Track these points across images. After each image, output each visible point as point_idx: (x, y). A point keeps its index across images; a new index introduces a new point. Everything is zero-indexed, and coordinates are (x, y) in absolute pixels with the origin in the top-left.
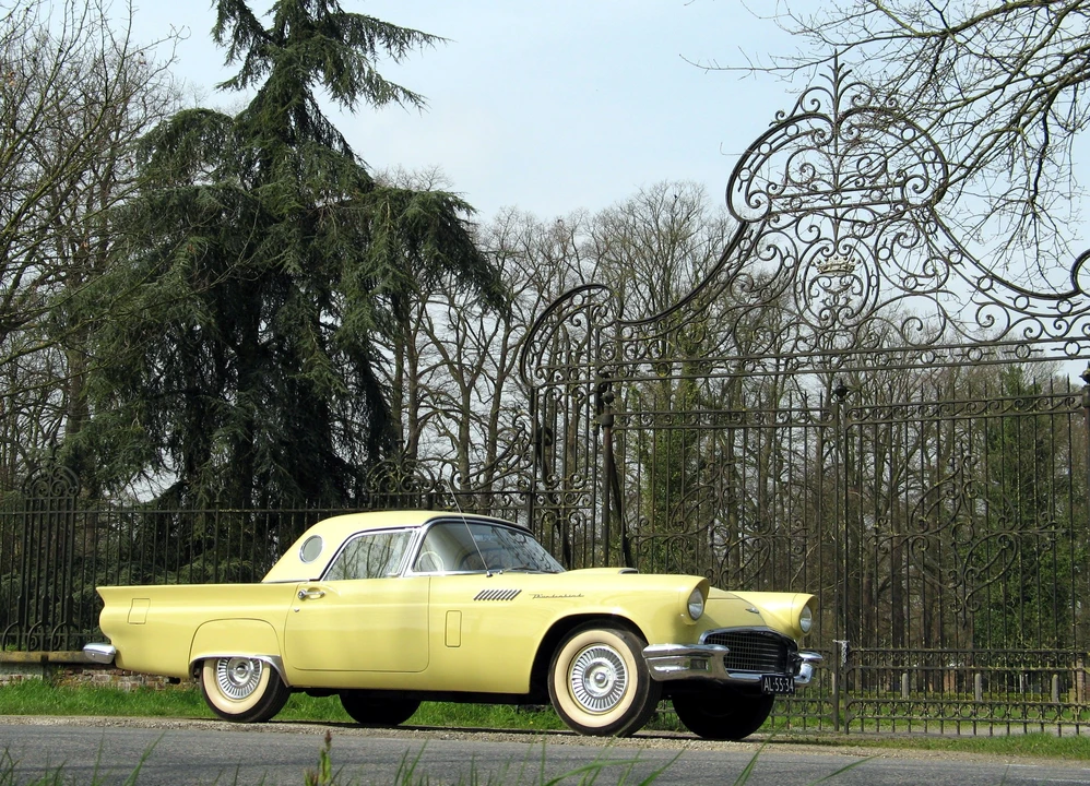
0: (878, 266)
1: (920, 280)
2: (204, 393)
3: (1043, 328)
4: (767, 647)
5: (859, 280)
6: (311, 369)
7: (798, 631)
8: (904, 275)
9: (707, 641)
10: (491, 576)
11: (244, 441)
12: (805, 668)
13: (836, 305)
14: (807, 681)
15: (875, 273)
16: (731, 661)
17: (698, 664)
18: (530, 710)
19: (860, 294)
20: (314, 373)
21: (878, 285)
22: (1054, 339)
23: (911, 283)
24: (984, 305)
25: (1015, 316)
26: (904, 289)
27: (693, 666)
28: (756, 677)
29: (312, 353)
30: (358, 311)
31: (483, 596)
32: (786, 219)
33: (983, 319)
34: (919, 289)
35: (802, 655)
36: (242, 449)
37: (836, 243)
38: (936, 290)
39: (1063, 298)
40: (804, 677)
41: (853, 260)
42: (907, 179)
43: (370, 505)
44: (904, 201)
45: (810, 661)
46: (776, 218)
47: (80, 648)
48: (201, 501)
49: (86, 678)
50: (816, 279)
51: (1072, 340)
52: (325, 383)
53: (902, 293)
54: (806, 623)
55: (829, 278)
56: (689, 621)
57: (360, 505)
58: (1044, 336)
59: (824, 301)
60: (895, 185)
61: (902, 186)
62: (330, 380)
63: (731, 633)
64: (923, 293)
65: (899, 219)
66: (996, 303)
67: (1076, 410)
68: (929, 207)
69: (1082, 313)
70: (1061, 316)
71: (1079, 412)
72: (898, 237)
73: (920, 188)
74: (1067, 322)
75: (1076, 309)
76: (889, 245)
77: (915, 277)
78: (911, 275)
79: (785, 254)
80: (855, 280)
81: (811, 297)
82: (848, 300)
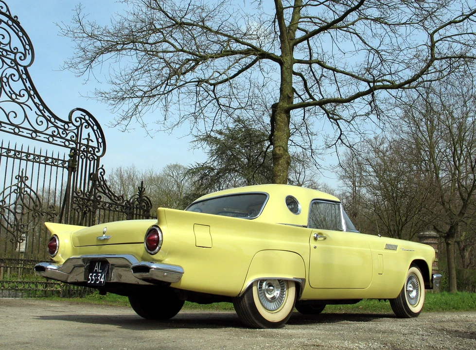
0: (2, 85)
1: (18, 97)
3: (59, 133)
21: (1, 92)
22: (62, 138)
25: (50, 125)
26: (11, 98)
33: (39, 122)
34: (16, 100)
38: (23, 103)
39: (66, 123)
42: (17, 52)
44: (15, 60)
51: (67, 140)
58: (58, 136)
60: (12, 52)
61: (15, 54)
64: (19, 103)
65: (13, 67)
66: (44, 116)
67: (65, 167)
68: (25, 68)
69: (72, 131)
70: (65, 130)
71: (67, 168)
72: (11, 75)
73: (23, 58)
74: (66, 133)
75: (70, 129)
76: (7, 76)
77: (16, 95)
78: (14, 93)
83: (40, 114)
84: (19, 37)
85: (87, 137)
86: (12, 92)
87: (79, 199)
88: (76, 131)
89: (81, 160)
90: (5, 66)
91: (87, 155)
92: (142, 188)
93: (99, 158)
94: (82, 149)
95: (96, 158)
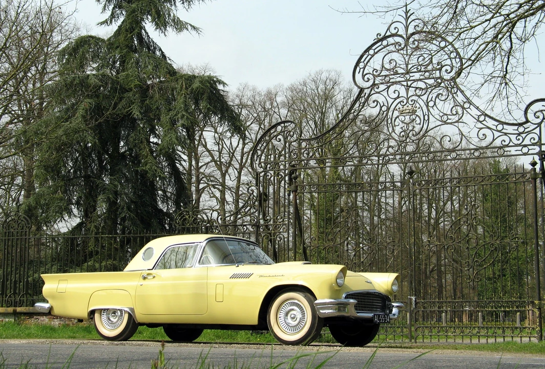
0: (428, 110)
1: (449, 117)
2: (93, 178)
3: (511, 140)
4: (375, 300)
5: (419, 117)
6: (146, 165)
7: (391, 292)
8: (441, 114)
9: (346, 298)
10: (238, 266)
11: (113, 201)
12: (395, 310)
13: (408, 129)
14: (396, 316)
15: (427, 113)
16: (358, 307)
17: (342, 309)
18: (257, 333)
19: (420, 124)
20: (148, 167)
21: (428, 119)
22: (516, 145)
23: (445, 118)
24: (481, 129)
26: (442, 121)
27: (339, 310)
28: (371, 315)
29: (147, 157)
30: (169, 136)
31: (234, 276)
32: (382, 87)
33: (481, 136)
34: (449, 121)
35: (393, 304)
36: (113, 206)
37: (408, 99)
38: (457, 122)
39: (520, 125)
40: (394, 315)
41: (416, 107)
42: (442, 67)
43: (177, 232)
44: (441, 78)
45: (397, 307)
46: (377, 87)
47: (33, 304)
48: (92, 231)
49: (36, 320)
50: (398, 117)
51: (525, 146)
52: (153, 172)
53: (441, 123)
54: (395, 288)
55: (404, 116)
56: (337, 288)
57: (171, 232)
58: (511, 144)
59: (402, 128)
60: (437, 69)
61: (440, 70)
62: (156, 170)
63: (358, 293)
64: (451, 123)
65: (439, 86)
66: (487, 128)
67: (526, 181)
68: (454, 80)
69: (529, 132)
70: (519, 134)
71: (529, 181)
72: (438, 96)
73: (449, 71)
74: (522, 137)
75: (527, 130)
76: (434, 99)
77: (447, 115)
78: (445, 114)
79: (382, 105)
80: (417, 117)
81: (395, 126)
82: (414, 127)
88: (537, 130)
90: (430, 88)
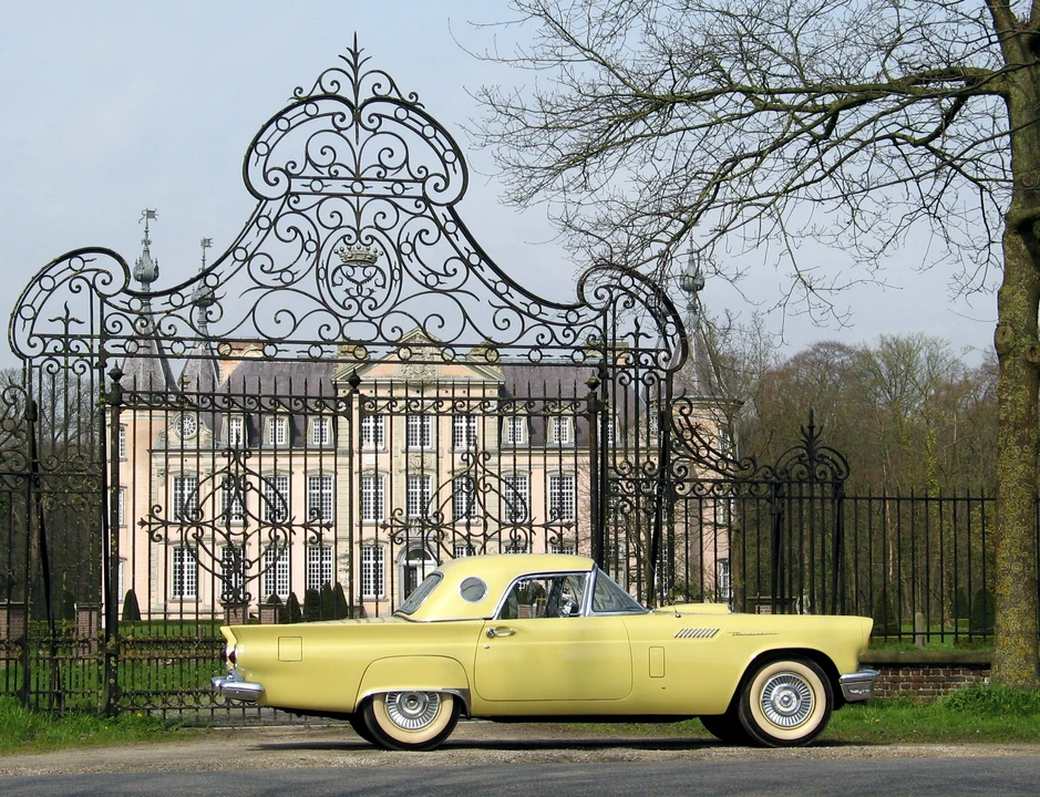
0: (401, 261)
1: (442, 279)
3: (553, 336)
5: (382, 272)
13: (360, 295)
15: (398, 267)
19: (383, 286)
21: (401, 278)
22: (564, 346)
24: (500, 308)
25: (529, 322)
26: (426, 285)
32: (305, 202)
33: (499, 322)
34: (439, 287)
37: (358, 233)
38: (457, 290)
39: (571, 308)
41: (376, 252)
42: (427, 177)
44: (425, 198)
46: (296, 199)
50: (340, 267)
51: (578, 349)
53: (424, 289)
55: (353, 267)
58: (554, 343)
59: (347, 291)
60: (416, 180)
61: (423, 181)
64: (444, 292)
65: (421, 215)
66: (512, 307)
67: (580, 414)
68: (450, 206)
69: (585, 324)
70: (569, 326)
71: (585, 416)
72: (420, 233)
73: (441, 187)
74: (574, 332)
75: (582, 320)
76: (411, 240)
77: (436, 274)
78: (433, 272)
79: (306, 238)
80: (378, 272)
81: (334, 285)
82: (372, 291)
83: (501, 303)
84: (426, 139)
85: (633, 330)
86: (426, 272)
87: (624, 484)
88: (600, 323)
89: (620, 388)
90: (404, 217)
91: (637, 373)
92: (811, 427)
93: (670, 373)
94: (621, 362)
95: (663, 375)
